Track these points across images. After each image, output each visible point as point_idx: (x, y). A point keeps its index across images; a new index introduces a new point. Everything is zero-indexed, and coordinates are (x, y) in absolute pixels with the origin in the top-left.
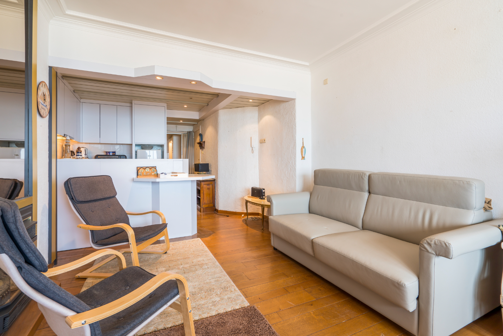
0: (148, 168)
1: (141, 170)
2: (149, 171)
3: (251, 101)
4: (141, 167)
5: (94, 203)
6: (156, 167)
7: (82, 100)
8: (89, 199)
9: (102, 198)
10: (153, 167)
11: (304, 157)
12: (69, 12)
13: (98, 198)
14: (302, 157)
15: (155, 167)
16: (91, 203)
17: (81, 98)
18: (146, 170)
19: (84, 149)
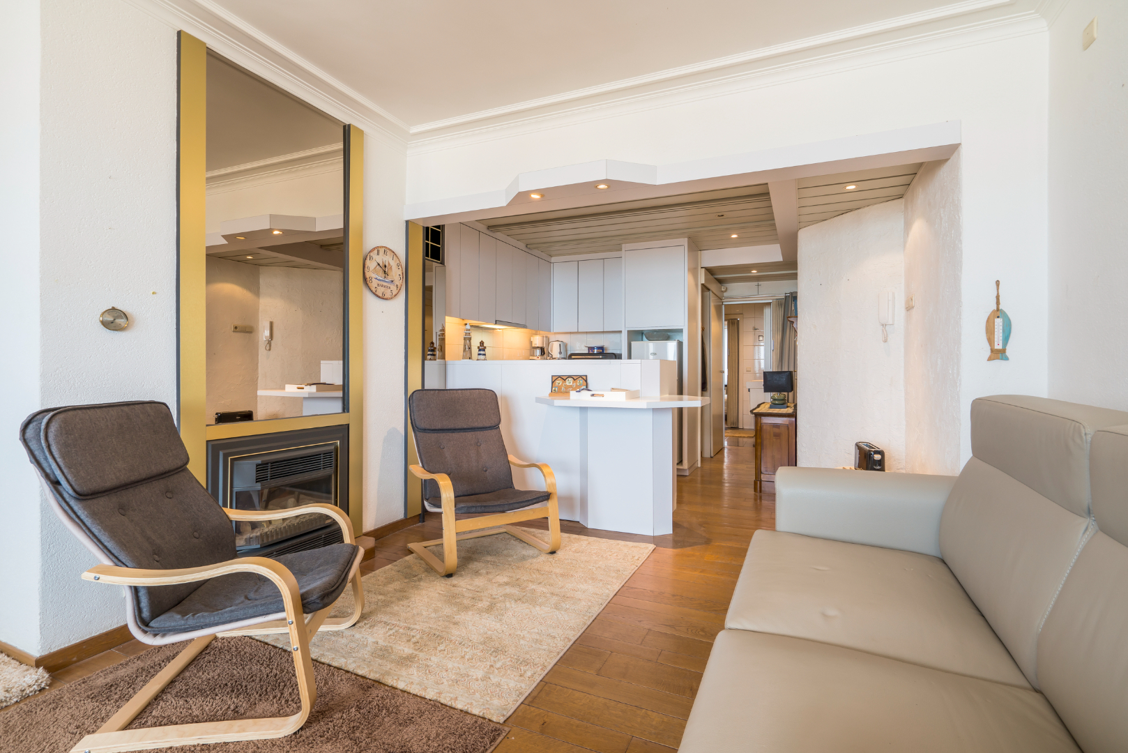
0: (570, 379)
1: (557, 382)
2: (571, 384)
3: (851, 187)
4: (560, 377)
5: (450, 434)
6: (586, 376)
7: (553, 260)
8: (439, 426)
9: (465, 427)
10: (581, 376)
11: (1003, 351)
12: (414, 130)
13: (457, 427)
14: (993, 351)
15: (585, 378)
16: (444, 434)
17: (551, 256)
18: (567, 383)
19: (558, 343)
